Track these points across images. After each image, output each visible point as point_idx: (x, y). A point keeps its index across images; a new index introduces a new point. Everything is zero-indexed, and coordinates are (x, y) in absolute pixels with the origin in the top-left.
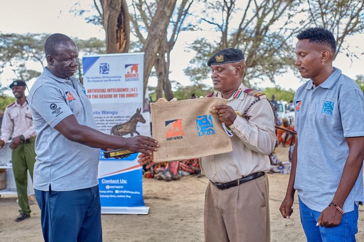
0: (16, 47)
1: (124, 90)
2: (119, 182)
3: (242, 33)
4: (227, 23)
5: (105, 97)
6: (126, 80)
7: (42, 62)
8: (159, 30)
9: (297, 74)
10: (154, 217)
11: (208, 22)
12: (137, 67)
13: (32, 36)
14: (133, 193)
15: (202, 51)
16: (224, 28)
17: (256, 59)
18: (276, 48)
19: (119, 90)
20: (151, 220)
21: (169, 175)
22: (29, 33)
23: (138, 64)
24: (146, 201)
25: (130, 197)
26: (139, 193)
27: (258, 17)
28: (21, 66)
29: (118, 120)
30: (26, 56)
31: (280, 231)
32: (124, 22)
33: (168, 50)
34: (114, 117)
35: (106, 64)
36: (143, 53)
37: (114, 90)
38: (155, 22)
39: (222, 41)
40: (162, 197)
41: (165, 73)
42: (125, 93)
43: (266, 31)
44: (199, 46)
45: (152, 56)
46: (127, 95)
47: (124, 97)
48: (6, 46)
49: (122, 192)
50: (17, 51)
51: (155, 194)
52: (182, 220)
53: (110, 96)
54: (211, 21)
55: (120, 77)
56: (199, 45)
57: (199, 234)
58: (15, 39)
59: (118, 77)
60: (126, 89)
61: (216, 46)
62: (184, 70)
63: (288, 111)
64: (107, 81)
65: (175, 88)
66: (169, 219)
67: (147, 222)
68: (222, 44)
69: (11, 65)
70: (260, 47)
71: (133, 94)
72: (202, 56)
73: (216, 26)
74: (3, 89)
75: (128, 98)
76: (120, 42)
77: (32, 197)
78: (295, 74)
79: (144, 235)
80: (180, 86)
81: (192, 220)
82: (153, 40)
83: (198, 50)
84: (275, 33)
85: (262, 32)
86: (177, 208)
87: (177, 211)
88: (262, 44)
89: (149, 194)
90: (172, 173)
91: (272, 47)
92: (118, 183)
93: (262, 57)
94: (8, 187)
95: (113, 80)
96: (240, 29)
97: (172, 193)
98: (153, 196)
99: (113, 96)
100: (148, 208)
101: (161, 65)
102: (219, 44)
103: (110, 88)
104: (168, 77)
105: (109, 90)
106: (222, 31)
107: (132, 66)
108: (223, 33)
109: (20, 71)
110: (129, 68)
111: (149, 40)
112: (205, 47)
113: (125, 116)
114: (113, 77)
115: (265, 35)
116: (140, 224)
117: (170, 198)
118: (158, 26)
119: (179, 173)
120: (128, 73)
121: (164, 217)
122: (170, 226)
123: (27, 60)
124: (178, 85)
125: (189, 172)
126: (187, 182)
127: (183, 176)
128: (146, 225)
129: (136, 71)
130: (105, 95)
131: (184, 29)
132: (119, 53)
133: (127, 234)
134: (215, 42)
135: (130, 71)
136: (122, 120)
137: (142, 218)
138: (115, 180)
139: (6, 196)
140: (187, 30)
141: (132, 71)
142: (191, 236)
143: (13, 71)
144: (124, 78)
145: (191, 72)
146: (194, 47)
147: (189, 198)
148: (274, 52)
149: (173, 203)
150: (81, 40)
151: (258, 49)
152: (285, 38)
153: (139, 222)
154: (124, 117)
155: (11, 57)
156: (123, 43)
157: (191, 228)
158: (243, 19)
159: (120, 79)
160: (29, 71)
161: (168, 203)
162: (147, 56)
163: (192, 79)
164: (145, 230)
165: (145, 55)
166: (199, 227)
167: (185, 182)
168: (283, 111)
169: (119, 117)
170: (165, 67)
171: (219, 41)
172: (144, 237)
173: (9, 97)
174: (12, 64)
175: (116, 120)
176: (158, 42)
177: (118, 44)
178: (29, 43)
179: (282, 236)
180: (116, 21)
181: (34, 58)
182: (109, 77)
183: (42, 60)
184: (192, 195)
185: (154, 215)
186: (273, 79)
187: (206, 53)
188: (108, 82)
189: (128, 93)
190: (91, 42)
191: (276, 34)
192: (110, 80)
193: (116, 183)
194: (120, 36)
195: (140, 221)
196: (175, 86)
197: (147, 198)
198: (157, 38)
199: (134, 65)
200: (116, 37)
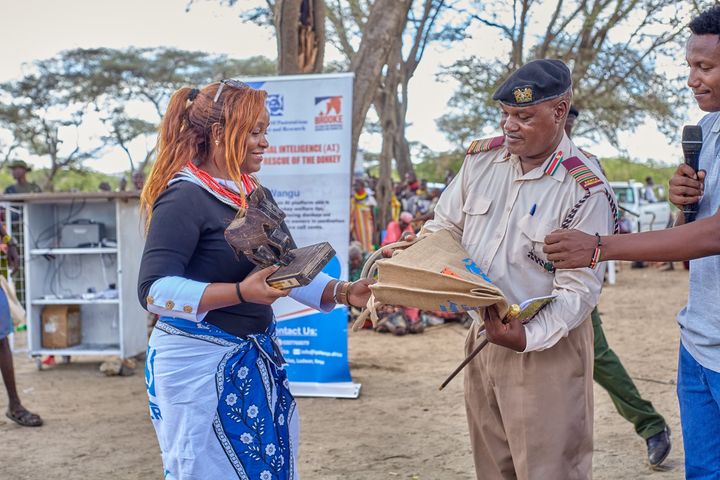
0: (106, 74)
1: (312, 148)
2: (302, 332)
3: (554, 44)
4: (523, 24)
5: (274, 163)
6: (317, 129)
7: (157, 104)
8: (384, 31)
9: (664, 127)
10: (371, 403)
11: (486, 22)
12: (339, 103)
13: (137, 52)
14: (328, 354)
15: (472, 81)
16: (517, 33)
17: (580, 98)
18: (622, 75)
19: (302, 149)
20: (364, 409)
21: (401, 323)
22: (132, 47)
23: (341, 97)
24: (354, 373)
25: (322, 363)
26: (340, 355)
27: (586, 13)
28: (117, 111)
29: (300, 209)
30: (126, 91)
31: (626, 435)
32: (314, 12)
33: (403, 77)
34: (293, 203)
35: (277, 96)
36: (352, 75)
37: (292, 148)
38: (377, 15)
39: (511, 60)
40: (388, 366)
41: (398, 123)
42: (315, 154)
43: (602, 41)
44: (466, 72)
45: (370, 82)
46: (318, 158)
47: (313, 162)
48: (87, 72)
49: (306, 352)
50: (109, 82)
51: (373, 359)
52: (426, 410)
53: (285, 161)
54: (490, 20)
55: (305, 122)
56: (465, 69)
57: (460, 439)
58: (105, 57)
59: (300, 122)
60: (316, 146)
61: (499, 70)
62: (435, 120)
63: (643, 202)
64: (279, 130)
65: (418, 156)
66: (401, 409)
67: (357, 414)
68: (511, 66)
69: (97, 110)
70: (589, 72)
71: (331, 157)
72: (472, 92)
73: (501, 30)
74: (81, 157)
75: (321, 165)
76: (306, 52)
77: (130, 361)
78: (659, 127)
79: (348, 438)
80: (429, 152)
81: (446, 412)
82: (372, 49)
83: (464, 79)
84: (619, 44)
85: (593, 42)
86: (417, 388)
87: (416, 393)
88: (593, 66)
89: (360, 360)
90: (408, 320)
91: (613, 72)
92: (300, 334)
93: (593, 91)
94: (84, 341)
95: (291, 129)
96: (550, 36)
97: (406, 358)
98: (369, 364)
99: (290, 161)
100: (359, 386)
101: (390, 105)
102: (507, 66)
103: (284, 144)
104: (403, 133)
105: (283, 149)
106: (512, 39)
107: (328, 101)
108: (514, 44)
109: (114, 120)
110: (323, 105)
111: (365, 51)
112: (478, 73)
113: (315, 200)
114: (290, 123)
115: (599, 49)
116: (341, 416)
117: (402, 367)
118: (383, 21)
119: (421, 320)
120: (321, 114)
121: (389, 404)
122: (402, 422)
123: (128, 99)
124: (424, 150)
125: (442, 317)
126: (438, 338)
127: (429, 325)
128: (354, 418)
129: (338, 111)
130: (274, 159)
131: (437, 36)
132: (303, 73)
133: (315, 435)
134: (499, 62)
135: (325, 111)
136: (307, 209)
137: (345, 405)
138: (292, 328)
139: (80, 359)
140: (444, 38)
141: (329, 110)
142: (443, 442)
143: (101, 122)
144: (314, 125)
145: (451, 124)
146: (457, 73)
147: (440, 369)
148: (617, 84)
149: (409, 379)
150: (232, 60)
151: (586, 76)
152: (641, 54)
153: (340, 413)
154: (311, 203)
155: (98, 93)
156: (311, 54)
157: (444, 427)
158: (556, 16)
159: (305, 125)
160: (132, 122)
161: (398, 377)
162: (359, 81)
163: (452, 137)
164: (352, 429)
165: (355, 80)
166: (460, 424)
167: (434, 337)
168: (633, 202)
169: (302, 202)
170: (397, 111)
171: (506, 60)
172: (348, 441)
173: (92, 172)
174: (99, 108)
175: (296, 209)
176: (383, 55)
177: (302, 56)
178: (132, 65)
179: (627, 445)
180: (298, 9)
181: (143, 96)
182: (283, 123)
183: (156, 100)
184: (447, 363)
185: (370, 400)
186: (615, 138)
187: (480, 84)
188: (283, 132)
189: (321, 154)
190: (253, 65)
191: (622, 47)
192: (285, 129)
193: (295, 334)
194: (306, 40)
195: (342, 411)
196: (417, 152)
197: (357, 367)
198: (380, 47)
199: (332, 98)
200: (297, 42)
